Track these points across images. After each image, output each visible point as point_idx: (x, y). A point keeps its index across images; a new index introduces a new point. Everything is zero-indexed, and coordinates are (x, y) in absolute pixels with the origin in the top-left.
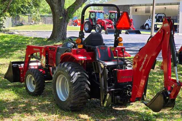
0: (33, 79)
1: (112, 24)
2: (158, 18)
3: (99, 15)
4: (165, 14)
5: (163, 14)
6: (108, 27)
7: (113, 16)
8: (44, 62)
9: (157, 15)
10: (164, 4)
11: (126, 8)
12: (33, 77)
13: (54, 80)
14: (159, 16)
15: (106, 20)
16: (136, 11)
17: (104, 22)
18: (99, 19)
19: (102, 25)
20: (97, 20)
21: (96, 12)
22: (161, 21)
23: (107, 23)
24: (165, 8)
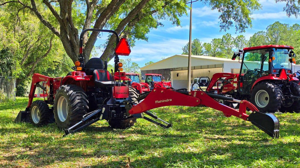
0: (38, 111)
1: (148, 87)
2: (201, 82)
3: (134, 78)
4: (208, 78)
5: (207, 77)
6: (143, 91)
7: (149, 79)
8: (49, 92)
9: (200, 79)
10: (208, 67)
11: (166, 73)
12: (38, 109)
13: (55, 104)
14: (202, 80)
15: (141, 83)
16: (178, 76)
17: (139, 85)
18: (134, 82)
19: (138, 88)
20: (131, 83)
21: (131, 75)
22: (204, 86)
23: (142, 87)
24: (209, 71)
